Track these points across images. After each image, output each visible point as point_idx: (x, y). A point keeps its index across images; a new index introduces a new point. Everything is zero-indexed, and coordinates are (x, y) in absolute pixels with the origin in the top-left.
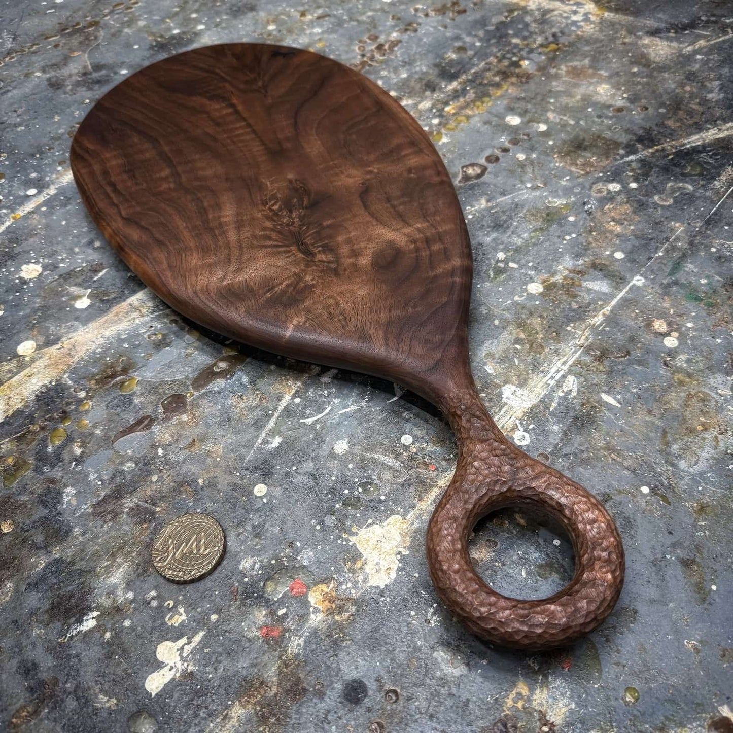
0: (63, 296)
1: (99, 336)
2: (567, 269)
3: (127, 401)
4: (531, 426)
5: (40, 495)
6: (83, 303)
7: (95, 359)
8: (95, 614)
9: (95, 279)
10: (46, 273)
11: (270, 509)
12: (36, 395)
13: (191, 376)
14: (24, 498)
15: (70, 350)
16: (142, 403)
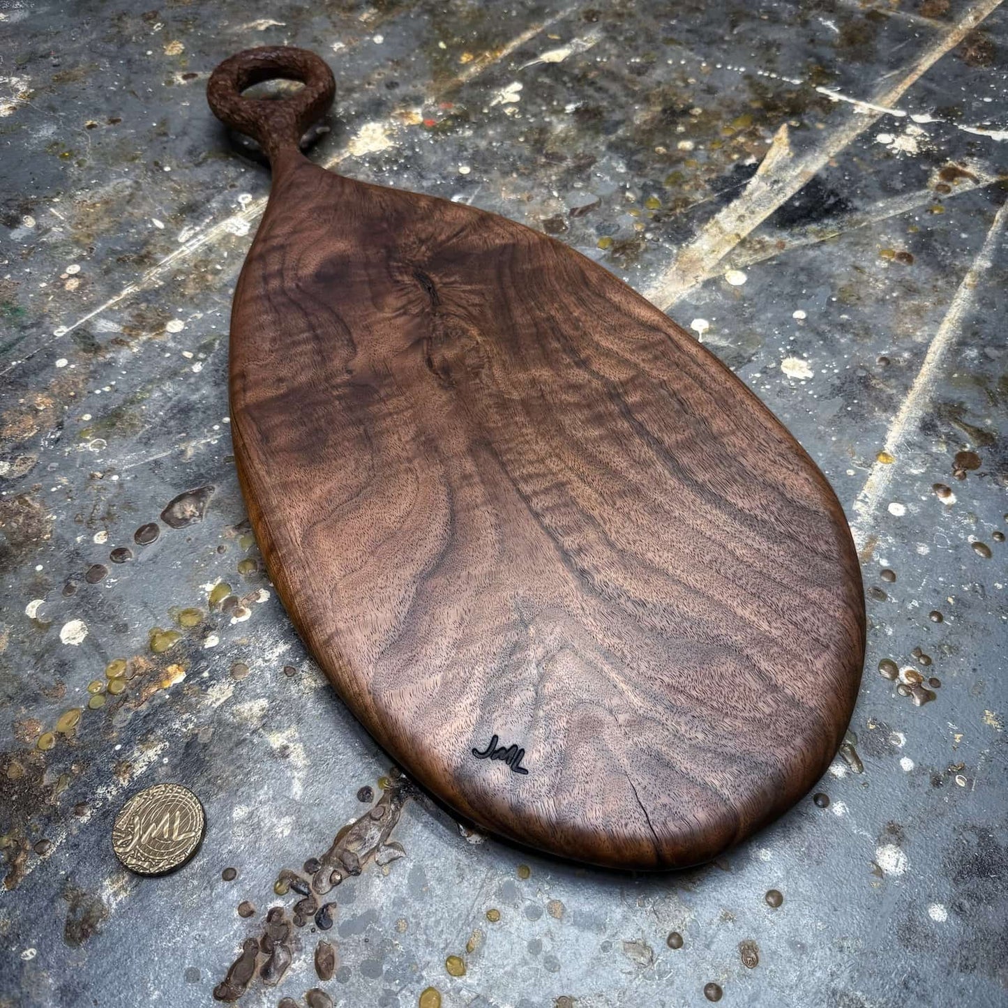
0: (730, 334)
1: (660, 289)
2: (129, 346)
3: (601, 230)
4: (234, 206)
6: (700, 325)
7: (652, 266)
11: (456, 159)
12: (695, 235)
14: (657, 166)
15: (685, 276)
16: (587, 229)
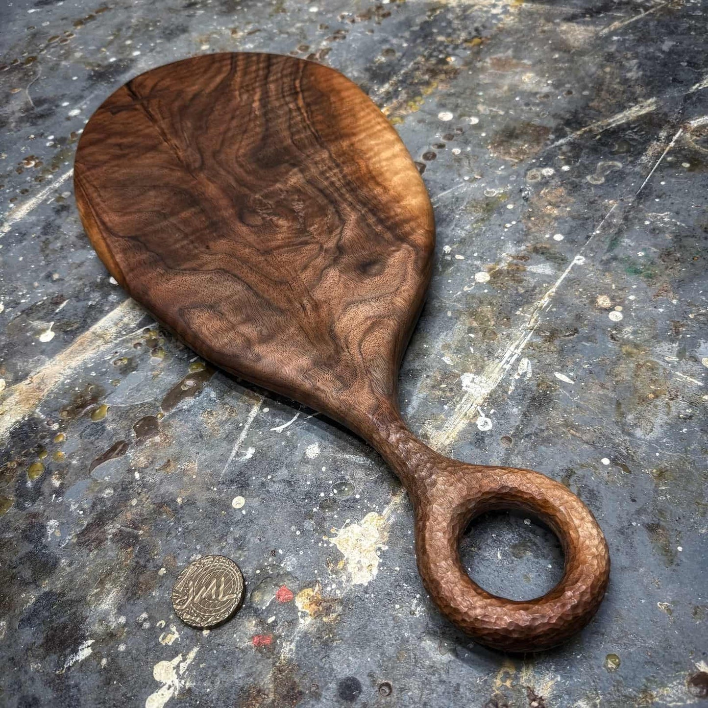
0: (27, 331)
1: (66, 367)
2: (510, 256)
3: (99, 429)
4: (492, 411)
5: (24, 531)
6: (47, 337)
7: (64, 390)
8: (90, 642)
9: (57, 311)
10: (8, 310)
11: (248, 520)
12: (11, 432)
13: (160, 397)
14: (9, 535)
15: (39, 383)
16: (114, 429)
